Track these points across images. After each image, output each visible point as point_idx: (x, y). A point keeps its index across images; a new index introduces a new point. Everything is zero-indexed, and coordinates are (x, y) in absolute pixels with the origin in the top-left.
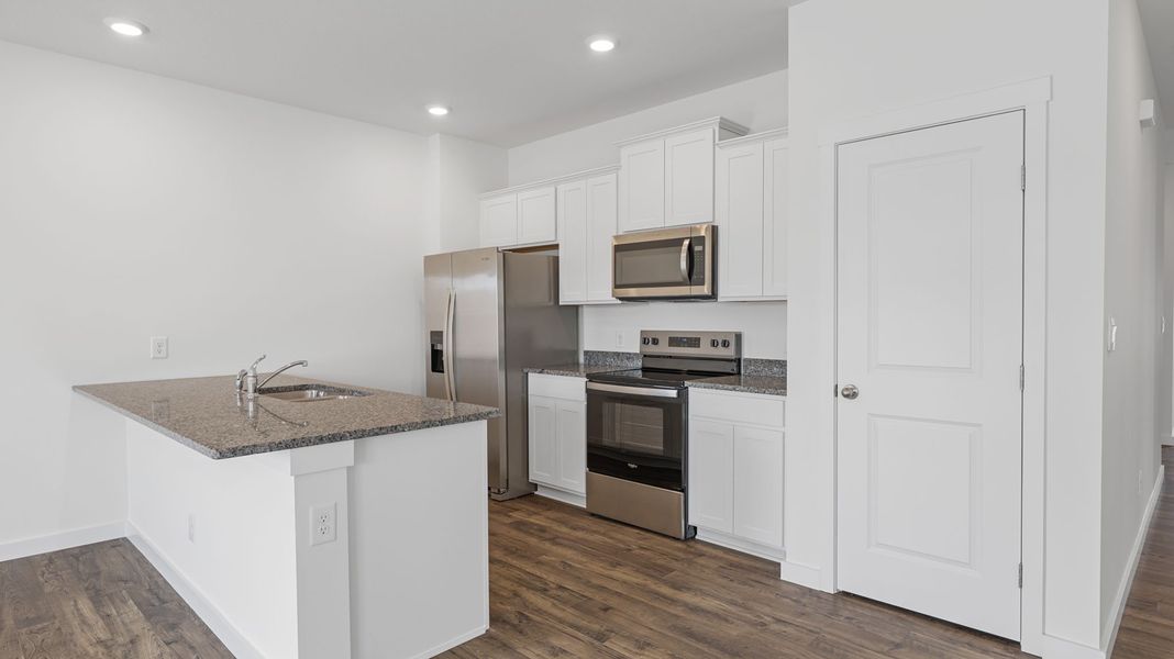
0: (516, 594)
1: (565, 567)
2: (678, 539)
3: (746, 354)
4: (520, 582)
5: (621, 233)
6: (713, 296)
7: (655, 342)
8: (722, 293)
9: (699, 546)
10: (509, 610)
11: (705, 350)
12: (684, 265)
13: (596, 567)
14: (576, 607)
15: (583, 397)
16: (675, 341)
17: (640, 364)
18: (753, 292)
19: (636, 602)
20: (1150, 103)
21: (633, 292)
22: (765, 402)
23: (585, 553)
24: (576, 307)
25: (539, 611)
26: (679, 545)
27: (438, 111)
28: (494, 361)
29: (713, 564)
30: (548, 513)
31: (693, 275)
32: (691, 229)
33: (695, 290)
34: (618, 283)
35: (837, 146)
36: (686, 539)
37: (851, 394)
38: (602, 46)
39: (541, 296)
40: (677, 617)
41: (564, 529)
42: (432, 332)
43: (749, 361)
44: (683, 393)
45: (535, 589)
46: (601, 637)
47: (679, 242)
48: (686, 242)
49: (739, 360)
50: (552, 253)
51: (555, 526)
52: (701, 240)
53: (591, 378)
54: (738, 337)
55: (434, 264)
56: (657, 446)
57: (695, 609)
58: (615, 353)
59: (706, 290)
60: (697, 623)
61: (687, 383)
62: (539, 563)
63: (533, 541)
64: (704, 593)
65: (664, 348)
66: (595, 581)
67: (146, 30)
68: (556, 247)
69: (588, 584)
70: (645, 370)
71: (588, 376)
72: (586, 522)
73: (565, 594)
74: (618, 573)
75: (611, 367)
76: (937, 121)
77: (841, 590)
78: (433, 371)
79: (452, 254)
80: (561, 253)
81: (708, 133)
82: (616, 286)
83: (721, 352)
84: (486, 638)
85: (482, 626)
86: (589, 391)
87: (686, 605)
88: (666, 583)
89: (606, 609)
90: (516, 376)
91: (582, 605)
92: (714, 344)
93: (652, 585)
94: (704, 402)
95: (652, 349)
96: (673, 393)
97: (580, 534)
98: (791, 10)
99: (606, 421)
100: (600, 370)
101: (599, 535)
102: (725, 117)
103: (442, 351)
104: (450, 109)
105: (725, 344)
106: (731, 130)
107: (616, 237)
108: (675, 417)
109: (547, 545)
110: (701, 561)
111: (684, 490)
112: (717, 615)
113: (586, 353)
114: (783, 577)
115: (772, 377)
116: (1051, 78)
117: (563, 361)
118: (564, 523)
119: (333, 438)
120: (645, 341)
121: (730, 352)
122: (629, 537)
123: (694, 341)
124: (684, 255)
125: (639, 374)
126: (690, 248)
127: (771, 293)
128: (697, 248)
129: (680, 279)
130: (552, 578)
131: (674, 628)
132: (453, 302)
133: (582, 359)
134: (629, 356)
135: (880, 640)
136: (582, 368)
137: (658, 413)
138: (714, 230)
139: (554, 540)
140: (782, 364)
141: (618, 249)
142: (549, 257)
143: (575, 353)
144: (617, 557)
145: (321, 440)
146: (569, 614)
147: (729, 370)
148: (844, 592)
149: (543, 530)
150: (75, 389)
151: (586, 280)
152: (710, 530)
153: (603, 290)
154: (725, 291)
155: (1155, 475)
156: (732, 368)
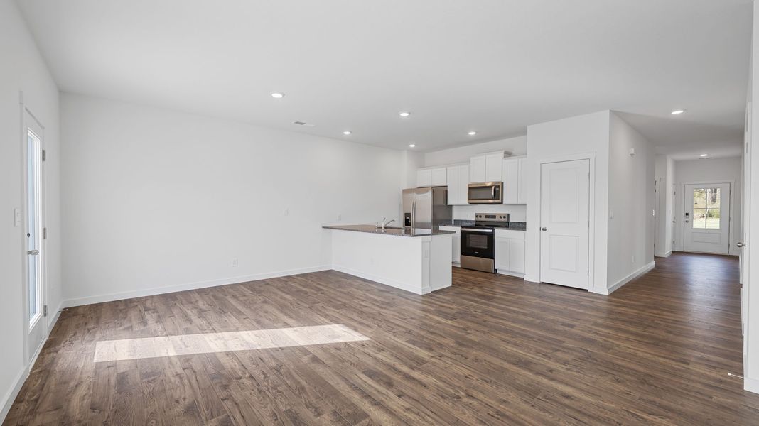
1: (462, 277)
2: (492, 273)
3: (511, 220)
5: (471, 183)
6: (502, 203)
7: (480, 217)
8: (504, 203)
9: (498, 275)
10: (456, 282)
11: (497, 219)
12: (493, 193)
15: (459, 232)
16: (487, 216)
17: (475, 223)
18: (515, 202)
20: (633, 150)
21: (474, 201)
22: (520, 233)
24: (451, 206)
25: (462, 283)
27: (412, 146)
28: (430, 223)
29: (504, 278)
31: (496, 196)
32: (495, 183)
33: (496, 201)
35: (541, 164)
36: (494, 273)
37: (545, 230)
38: (472, 133)
39: (441, 202)
42: (406, 213)
43: (513, 222)
44: (493, 231)
46: (481, 287)
47: (491, 187)
48: (493, 187)
49: (508, 223)
50: (445, 188)
52: (498, 186)
53: (462, 227)
54: (508, 215)
55: (405, 191)
56: (485, 247)
58: (467, 220)
59: (499, 201)
60: (504, 286)
61: (494, 228)
65: (483, 219)
68: (447, 186)
70: (477, 225)
75: (465, 224)
76: (567, 160)
77: (542, 281)
78: (406, 225)
79: (413, 189)
80: (448, 189)
81: (501, 155)
82: (469, 199)
83: (503, 220)
84: (452, 287)
86: (461, 231)
90: (436, 226)
92: (501, 217)
93: (488, 280)
94: (500, 234)
95: (479, 219)
96: (491, 231)
97: (461, 272)
98: (528, 127)
99: (466, 240)
102: (506, 150)
103: (410, 219)
104: (416, 145)
105: (505, 217)
106: (508, 154)
107: (469, 185)
108: (491, 238)
110: (498, 278)
111: (494, 259)
113: (456, 220)
114: (525, 280)
115: (522, 226)
116: (596, 152)
120: (477, 216)
121: (506, 220)
122: (477, 273)
123: (494, 217)
124: (493, 191)
125: (475, 226)
126: (495, 188)
127: (520, 202)
128: (497, 189)
129: (491, 197)
132: (414, 204)
133: (453, 222)
134: (472, 221)
135: (552, 289)
136: (457, 224)
137: (485, 237)
138: (502, 183)
140: (524, 223)
141: (470, 188)
142: (444, 190)
143: (451, 220)
145: (427, 235)
147: (506, 225)
148: (543, 283)
150: (323, 227)
151: (458, 197)
152: (501, 270)
153: (465, 200)
154: (505, 202)
155: (647, 262)
156: (506, 224)
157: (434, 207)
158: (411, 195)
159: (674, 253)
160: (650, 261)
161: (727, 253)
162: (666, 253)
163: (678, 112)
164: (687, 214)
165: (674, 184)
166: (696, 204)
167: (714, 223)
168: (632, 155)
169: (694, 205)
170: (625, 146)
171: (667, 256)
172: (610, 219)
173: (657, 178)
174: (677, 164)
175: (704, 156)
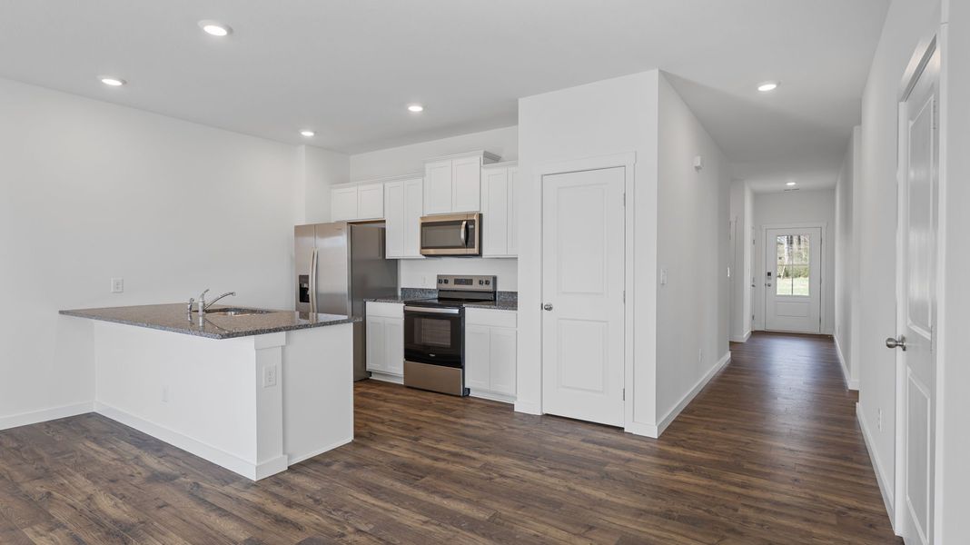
0: (366, 425)
1: (394, 412)
2: (459, 396)
3: (500, 288)
4: (367, 419)
5: (425, 215)
6: (480, 254)
7: (446, 282)
8: (485, 252)
9: (472, 400)
10: (364, 431)
11: (475, 286)
12: (463, 236)
13: (412, 411)
14: (402, 428)
15: (402, 315)
16: (458, 281)
17: (437, 296)
18: (502, 253)
19: (435, 425)
20: (699, 159)
21: (432, 252)
22: (507, 314)
23: (405, 405)
24: (395, 262)
25: (381, 431)
26: (459, 399)
27: (308, 134)
28: (345, 295)
29: (478, 407)
30: (380, 388)
31: (468, 242)
32: (467, 215)
33: (469, 251)
34: (424, 246)
35: (542, 176)
36: (464, 396)
37: (549, 308)
38: (416, 109)
39: (374, 253)
40: (458, 429)
41: (391, 395)
42: (300, 276)
43: (501, 293)
44: (462, 312)
45: (378, 422)
46: (416, 439)
47: (460, 222)
48: (465, 223)
49: (495, 293)
50: (381, 225)
51: (385, 394)
52: (473, 222)
53: (407, 304)
54: (495, 279)
55: (301, 231)
56: (447, 343)
57: (467, 426)
58: (421, 289)
59: (475, 251)
60: (469, 431)
61: (464, 305)
62: (378, 411)
63: (373, 401)
64: (472, 419)
65: (451, 286)
66: (411, 417)
67: (124, 82)
68: (384, 221)
69: (407, 418)
70: (439, 299)
71: (405, 303)
72: (405, 391)
73: (395, 424)
74: (424, 413)
75: (420, 297)
76: (588, 168)
77: (545, 412)
78: (301, 301)
79: (315, 225)
80: (387, 226)
81: (477, 159)
82: (422, 248)
83: (484, 287)
84: (353, 443)
85: (350, 438)
86: (405, 311)
87: (462, 424)
88: (451, 416)
89: (418, 428)
90: (358, 304)
91: (406, 428)
92: (481, 283)
93: (443, 417)
94: (474, 316)
95: (444, 286)
96: (456, 311)
97: (400, 397)
98: (520, 100)
99: (416, 329)
100: (411, 297)
101: (413, 397)
102: (487, 150)
103: (308, 289)
104: (315, 132)
105: (487, 283)
106: (491, 158)
107: (422, 218)
108: (457, 324)
109: (382, 403)
110: (472, 406)
111: (463, 367)
112: (479, 427)
113: (402, 289)
114: (515, 410)
115: (510, 301)
116: (636, 152)
117: (388, 294)
118: (392, 392)
119: (276, 330)
120: (440, 281)
121: (490, 288)
122: (431, 397)
123: (469, 281)
124: (463, 230)
125: (436, 301)
126: (467, 226)
127: (511, 254)
128: (471, 227)
129: (460, 244)
130: (386, 417)
131: (456, 434)
132: (316, 257)
133: (400, 293)
134: (430, 291)
135: (559, 432)
136: (400, 298)
137: (448, 323)
138: (480, 216)
139: (385, 400)
140: (515, 294)
141: (424, 225)
142: (379, 228)
143: (395, 289)
144: (424, 406)
145: (270, 331)
146: (398, 431)
148: (546, 414)
149: (377, 396)
150: (61, 312)
151: (403, 243)
152: (477, 390)
153: (414, 249)
154: (487, 251)
155: (720, 355)
156: (491, 296)
157: (353, 262)
158: (309, 240)
159: (755, 333)
160: (725, 353)
161: (816, 331)
162: (744, 336)
163: (767, 88)
164: (769, 274)
165: (753, 228)
166: (780, 258)
167: (801, 287)
168: (697, 168)
169: (779, 260)
170: (686, 152)
171: (744, 341)
172: (661, 285)
173: (732, 218)
174: (757, 196)
175: (791, 184)
